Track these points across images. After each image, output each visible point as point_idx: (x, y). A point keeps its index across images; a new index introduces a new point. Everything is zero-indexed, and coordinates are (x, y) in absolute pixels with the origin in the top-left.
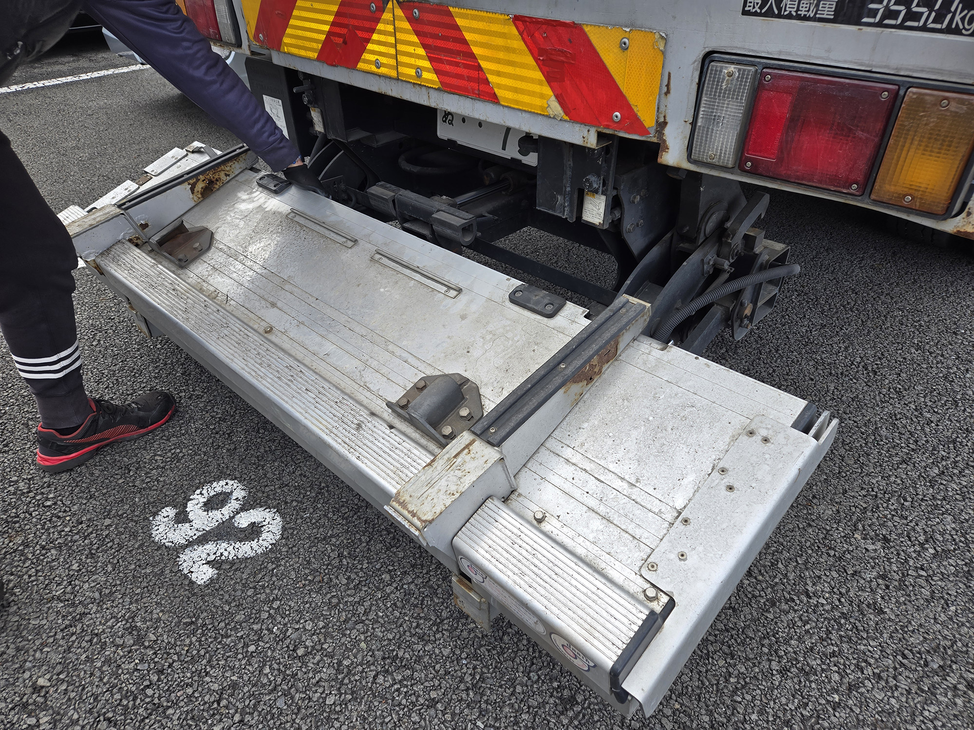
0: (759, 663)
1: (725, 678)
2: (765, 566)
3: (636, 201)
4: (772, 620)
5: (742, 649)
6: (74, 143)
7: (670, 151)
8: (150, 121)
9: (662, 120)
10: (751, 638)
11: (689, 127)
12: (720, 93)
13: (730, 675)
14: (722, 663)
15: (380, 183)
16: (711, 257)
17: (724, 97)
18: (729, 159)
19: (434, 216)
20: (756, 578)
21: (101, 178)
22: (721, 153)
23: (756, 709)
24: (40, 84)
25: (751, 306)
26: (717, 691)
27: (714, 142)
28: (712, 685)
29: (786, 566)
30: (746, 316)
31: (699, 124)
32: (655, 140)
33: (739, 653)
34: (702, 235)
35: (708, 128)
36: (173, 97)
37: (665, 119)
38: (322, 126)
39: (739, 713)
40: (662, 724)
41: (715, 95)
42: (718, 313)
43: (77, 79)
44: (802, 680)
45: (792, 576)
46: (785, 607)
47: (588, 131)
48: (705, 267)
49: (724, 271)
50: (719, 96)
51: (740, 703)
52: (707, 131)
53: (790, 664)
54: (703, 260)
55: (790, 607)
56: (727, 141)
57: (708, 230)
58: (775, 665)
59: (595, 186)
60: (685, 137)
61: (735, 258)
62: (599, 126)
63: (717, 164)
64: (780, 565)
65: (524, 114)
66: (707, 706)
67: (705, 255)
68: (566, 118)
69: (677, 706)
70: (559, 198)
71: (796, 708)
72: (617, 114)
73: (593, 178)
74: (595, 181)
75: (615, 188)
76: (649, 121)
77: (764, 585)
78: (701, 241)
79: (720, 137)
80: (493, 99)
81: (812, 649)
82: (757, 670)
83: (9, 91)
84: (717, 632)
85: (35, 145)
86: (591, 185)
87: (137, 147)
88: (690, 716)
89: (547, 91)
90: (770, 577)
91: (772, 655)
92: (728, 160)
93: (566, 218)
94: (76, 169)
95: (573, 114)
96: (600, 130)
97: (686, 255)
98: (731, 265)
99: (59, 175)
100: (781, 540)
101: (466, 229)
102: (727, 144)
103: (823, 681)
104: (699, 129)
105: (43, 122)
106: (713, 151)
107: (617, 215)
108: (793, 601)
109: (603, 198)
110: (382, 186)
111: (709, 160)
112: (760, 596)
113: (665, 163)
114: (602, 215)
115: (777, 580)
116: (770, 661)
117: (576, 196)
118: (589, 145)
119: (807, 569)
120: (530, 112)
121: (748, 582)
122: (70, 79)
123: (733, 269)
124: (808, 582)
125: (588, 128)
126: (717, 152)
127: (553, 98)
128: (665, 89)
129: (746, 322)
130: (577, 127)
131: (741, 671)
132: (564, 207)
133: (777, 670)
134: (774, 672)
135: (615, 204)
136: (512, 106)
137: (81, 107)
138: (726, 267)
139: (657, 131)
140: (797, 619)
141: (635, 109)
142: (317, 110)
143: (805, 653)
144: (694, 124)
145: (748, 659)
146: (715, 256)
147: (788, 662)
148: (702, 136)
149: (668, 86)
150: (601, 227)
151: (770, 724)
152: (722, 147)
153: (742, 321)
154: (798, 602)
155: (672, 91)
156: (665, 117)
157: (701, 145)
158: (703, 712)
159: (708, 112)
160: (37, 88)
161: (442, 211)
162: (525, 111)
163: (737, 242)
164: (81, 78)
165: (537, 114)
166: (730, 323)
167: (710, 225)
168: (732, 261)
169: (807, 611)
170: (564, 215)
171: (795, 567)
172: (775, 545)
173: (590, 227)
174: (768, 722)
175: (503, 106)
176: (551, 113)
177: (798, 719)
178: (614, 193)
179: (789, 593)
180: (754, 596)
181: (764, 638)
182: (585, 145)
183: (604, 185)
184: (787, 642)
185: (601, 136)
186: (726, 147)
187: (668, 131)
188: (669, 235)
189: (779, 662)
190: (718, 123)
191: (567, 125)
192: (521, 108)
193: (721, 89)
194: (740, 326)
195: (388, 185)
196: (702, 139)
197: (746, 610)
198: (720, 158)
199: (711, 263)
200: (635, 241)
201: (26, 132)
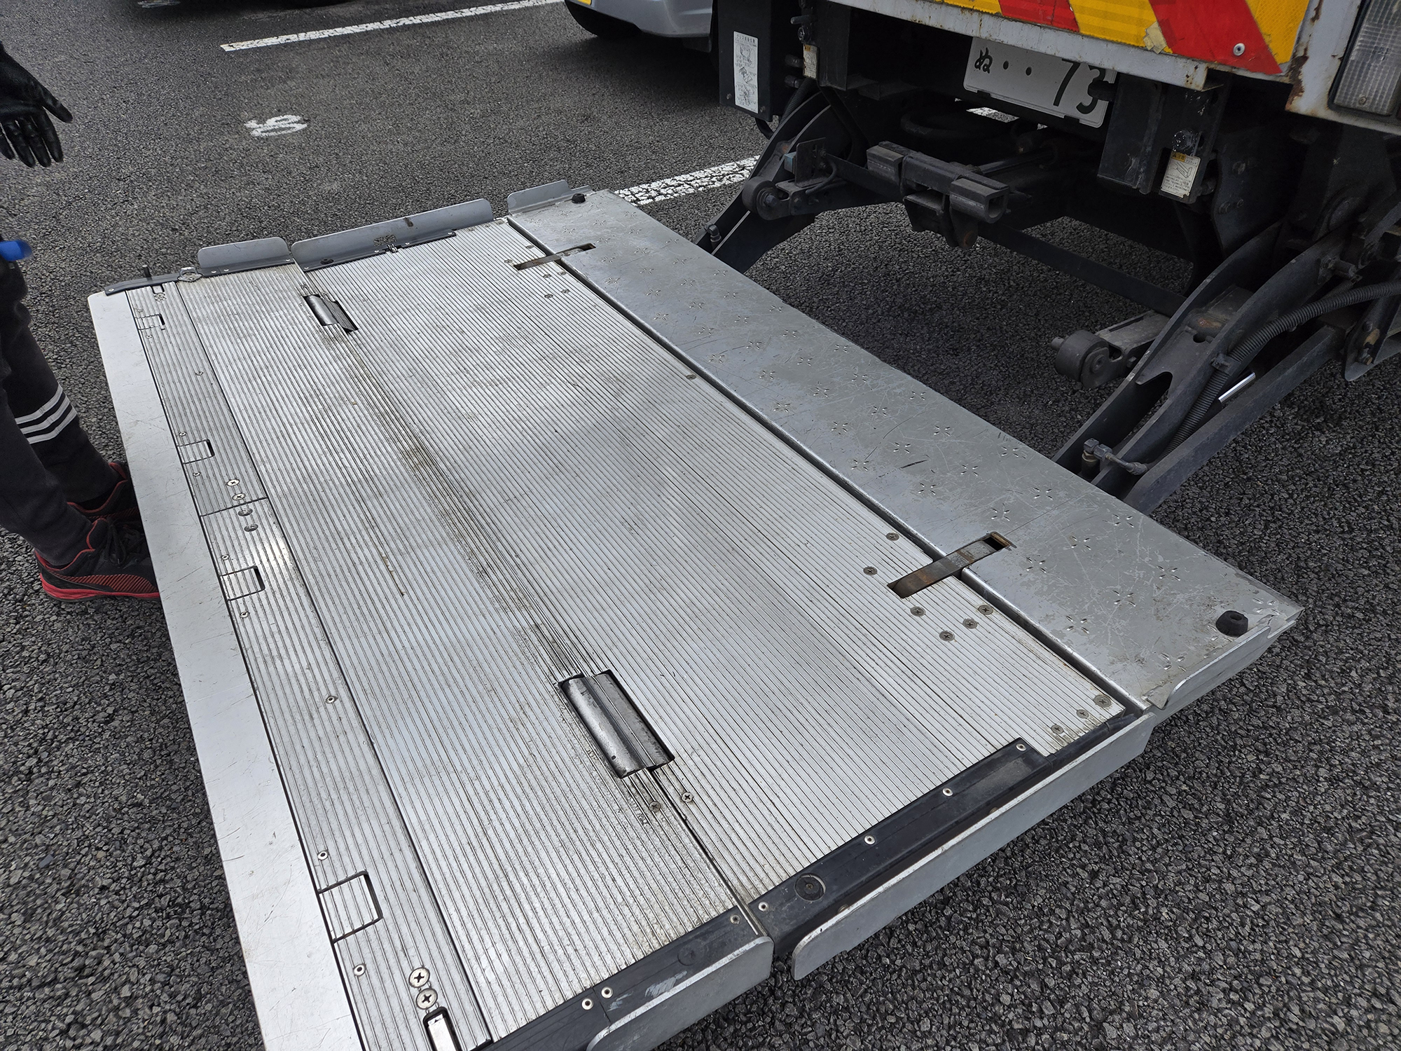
0: (1302, 767)
1: (1254, 773)
2: (1331, 672)
3: (1239, 170)
4: (1330, 728)
5: (1283, 749)
6: (462, 96)
7: (1304, 94)
8: (550, 73)
9: (1301, 53)
10: (1297, 741)
11: (1337, 63)
12: (1388, 18)
13: (1261, 771)
14: (1251, 758)
15: (884, 143)
16: (1331, 259)
17: (1392, 23)
18: (1384, 104)
19: (954, 183)
20: (1316, 682)
21: (497, 141)
22: (1376, 96)
23: (1289, 810)
24: (417, 20)
25: (1377, 331)
26: (1241, 784)
27: (1369, 82)
28: (1235, 777)
29: (1361, 676)
30: (1368, 345)
31: (1352, 58)
32: (1286, 80)
33: (1277, 753)
34: (1324, 225)
35: (1364, 63)
36: (576, 44)
37: (1305, 53)
38: (814, 70)
39: (1265, 808)
40: (1162, 800)
41: (1380, 21)
42: (1327, 335)
43: (459, 15)
44: (1358, 793)
45: (1367, 688)
46: (1349, 716)
47: (1196, 68)
48: (1321, 271)
49: (1348, 279)
50: (1386, 22)
51: (1269, 799)
52: (1362, 67)
53: (1344, 775)
54: (1318, 261)
55: (1358, 719)
56: (1387, 81)
57: (1333, 221)
58: (1323, 772)
59: (1189, 144)
60: (1330, 77)
61: (1367, 263)
62: (1212, 62)
63: (1368, 110)
64: (1353, 673)
65: (1110, 46)
66: (1225, 795)
67: (1324, 254)
68: (1169, 50)
69: (1184, 787)
70: (1134, 161)
71: (1343, 818)
72: (1241, 45)
73: (1187, 134)
74: (1189, 136)
75: (1214, 151)
76: (1282, 53)
77: (1326, 691)
78: (1321, 234)
79: (1378, 75)
80: (1071, 25)
81: (1378, 765)
82: (1298, 772)
83: (382, 27)
84: (1251, 728)
85: (419, 96)
86: (1183, 143)
87: (536, 105)
88: (1200, 800)
89: (1150, 16)
90: (1336, 683)
91: (1321, 762)
92: (1384, 106)
93: (1138, 189)
94: (468, 127)
95: (1178, 45)
96: (1212, 66)
97: (1295, 253)
98: (1360, 272)
99: (449, 133)
100: (1361, 647)
101: (992, 202)
102: (1386, 85)
103: (1387, 800)
104: (1351, 64)
105: (424, 68)
106: (1365, 92)
107: (1211, 188)
108: (1364, 713)
109: (1197, 161)
110: (885, 146)
111: (1357, 105)
112: (1318, 701)
113: (1294, 110)
114: (1190, 185)
115: (1346, 689)
116: (1317, 767)
117: (1157, 158)
118: (1193, 87)
119: (1391, 683)
120: (1120, 43)
121: (1304, 684)
122: (451, 15)
123: (1361, 278)
124: (1390, 697)
125: (1196, 63)
126: (1370, 94)
127: (1156, 25)
128: (1313, 14)
129: (1365, 355)
130: (1181, 62)
131: (1276, 770)
132: (1139, 173)
133: (1325, 778)
134: (1321, 779)
135: (1209, 174)
136: (1096, 35)
137: (466, 52)
138: (1351, 274)
139: (1291, 69)
140: (1364, 733)
141: (1267, 39)
142: (813, 48)
143: (1368, 768)
144: (1344, 60)
145: (1287, 760)
146: (1337, 259)
147: (1342, 772)
148: (1354, 74)
149: (1318, 10)
150: (1185, 201)
151: (1305, 826)
152: (1378, 88)
153: (1360, 352)
154: (1370, 715)
155: (1322, 17)
156: (1306, 50)
157: (1349, 86)
158: (1218, 799)
159: (1367, 42)
160: (414, 24)
161: (965, 178)
162: (1112, 42)
163: (1372, 240)
164: (464, 15)
165: (1129, 45)
166: (1342, 352)
167: (1339, 214)
168: (1360, 267)
169: (1380, 727)
170: (1135, 184)
171: (1374, 679)
172: (1351, 652)
173: (1170, 200)
174: (1302, 824)
175: (1083, 36)
176: (1149, 46)
177: (1343, 829)
178: (1213, 157)
179: (1360, 705)
180: (1309, 700)
181: (1315, 744)
182: (1188, 86)
183: (1200, 145)
184: (1345, 752)
185: (1212, 76)
186: (1384, 89)
187: (1306, 70)
188: (1276, 225)
189: (1330, 770)
190: (1379, 56)
191: (1167, 60)
192: (1108, 38)
193: (1390, 13)
194: (1356, 360)
195: (895, 146)
196: (1352, 78)
197: (1297, 712)
198: (1373, 103)
199: (1330, 266)
200: (1227, 229)
201: (406, 79)
